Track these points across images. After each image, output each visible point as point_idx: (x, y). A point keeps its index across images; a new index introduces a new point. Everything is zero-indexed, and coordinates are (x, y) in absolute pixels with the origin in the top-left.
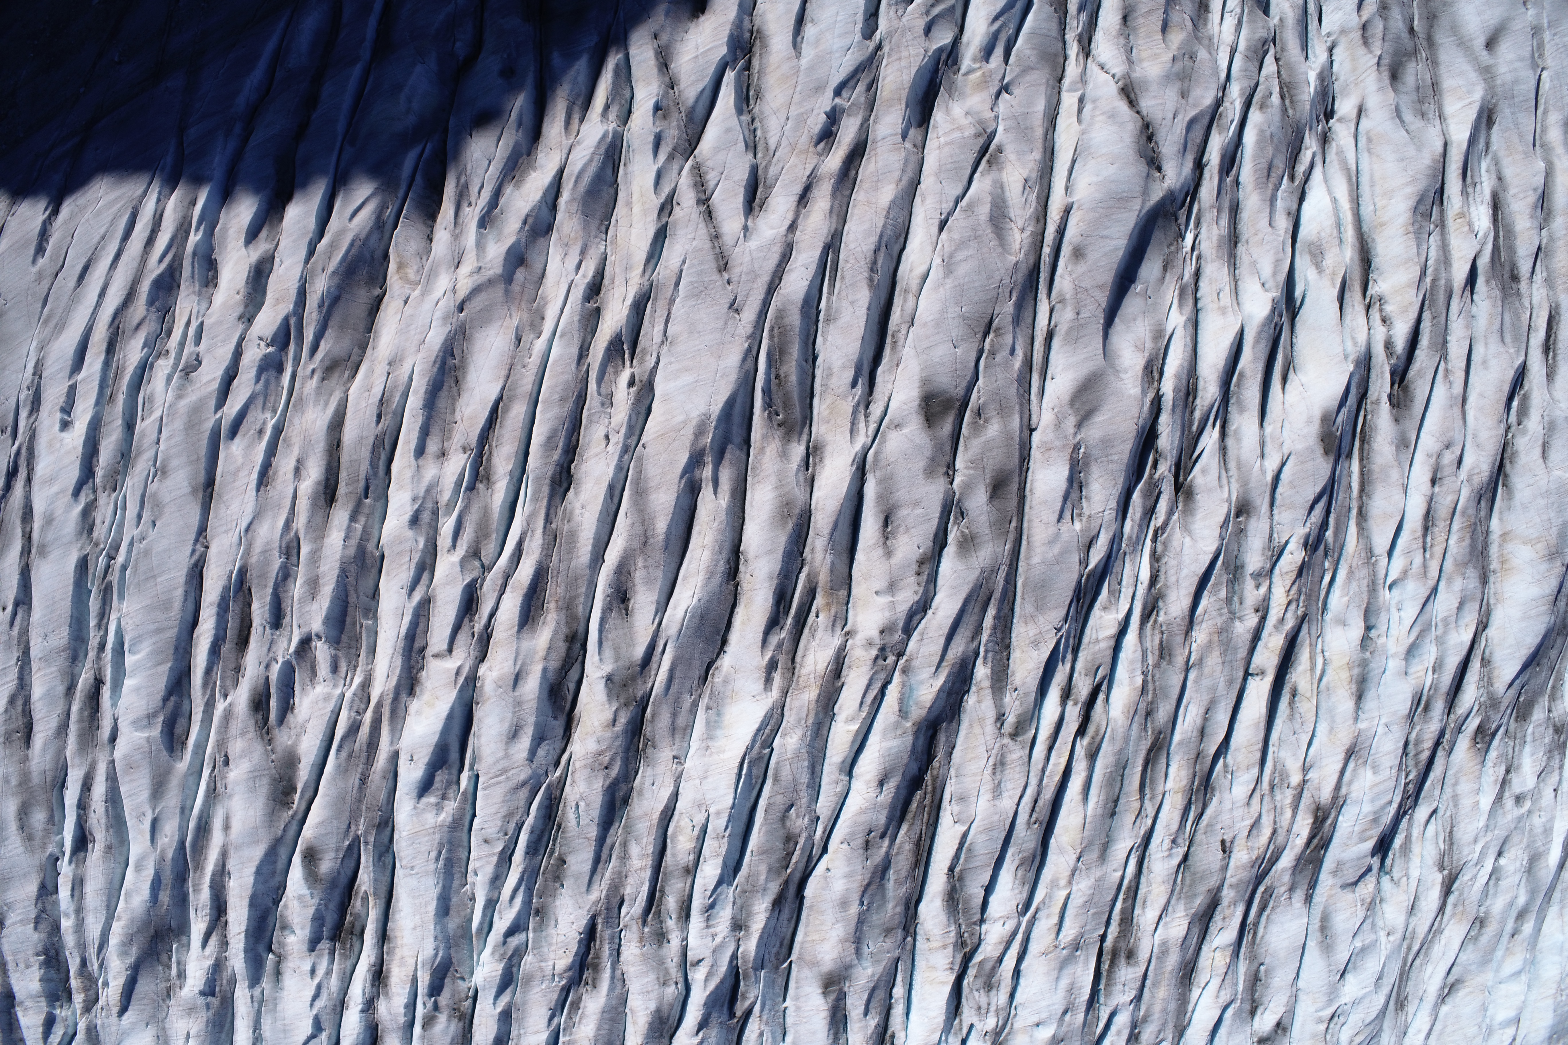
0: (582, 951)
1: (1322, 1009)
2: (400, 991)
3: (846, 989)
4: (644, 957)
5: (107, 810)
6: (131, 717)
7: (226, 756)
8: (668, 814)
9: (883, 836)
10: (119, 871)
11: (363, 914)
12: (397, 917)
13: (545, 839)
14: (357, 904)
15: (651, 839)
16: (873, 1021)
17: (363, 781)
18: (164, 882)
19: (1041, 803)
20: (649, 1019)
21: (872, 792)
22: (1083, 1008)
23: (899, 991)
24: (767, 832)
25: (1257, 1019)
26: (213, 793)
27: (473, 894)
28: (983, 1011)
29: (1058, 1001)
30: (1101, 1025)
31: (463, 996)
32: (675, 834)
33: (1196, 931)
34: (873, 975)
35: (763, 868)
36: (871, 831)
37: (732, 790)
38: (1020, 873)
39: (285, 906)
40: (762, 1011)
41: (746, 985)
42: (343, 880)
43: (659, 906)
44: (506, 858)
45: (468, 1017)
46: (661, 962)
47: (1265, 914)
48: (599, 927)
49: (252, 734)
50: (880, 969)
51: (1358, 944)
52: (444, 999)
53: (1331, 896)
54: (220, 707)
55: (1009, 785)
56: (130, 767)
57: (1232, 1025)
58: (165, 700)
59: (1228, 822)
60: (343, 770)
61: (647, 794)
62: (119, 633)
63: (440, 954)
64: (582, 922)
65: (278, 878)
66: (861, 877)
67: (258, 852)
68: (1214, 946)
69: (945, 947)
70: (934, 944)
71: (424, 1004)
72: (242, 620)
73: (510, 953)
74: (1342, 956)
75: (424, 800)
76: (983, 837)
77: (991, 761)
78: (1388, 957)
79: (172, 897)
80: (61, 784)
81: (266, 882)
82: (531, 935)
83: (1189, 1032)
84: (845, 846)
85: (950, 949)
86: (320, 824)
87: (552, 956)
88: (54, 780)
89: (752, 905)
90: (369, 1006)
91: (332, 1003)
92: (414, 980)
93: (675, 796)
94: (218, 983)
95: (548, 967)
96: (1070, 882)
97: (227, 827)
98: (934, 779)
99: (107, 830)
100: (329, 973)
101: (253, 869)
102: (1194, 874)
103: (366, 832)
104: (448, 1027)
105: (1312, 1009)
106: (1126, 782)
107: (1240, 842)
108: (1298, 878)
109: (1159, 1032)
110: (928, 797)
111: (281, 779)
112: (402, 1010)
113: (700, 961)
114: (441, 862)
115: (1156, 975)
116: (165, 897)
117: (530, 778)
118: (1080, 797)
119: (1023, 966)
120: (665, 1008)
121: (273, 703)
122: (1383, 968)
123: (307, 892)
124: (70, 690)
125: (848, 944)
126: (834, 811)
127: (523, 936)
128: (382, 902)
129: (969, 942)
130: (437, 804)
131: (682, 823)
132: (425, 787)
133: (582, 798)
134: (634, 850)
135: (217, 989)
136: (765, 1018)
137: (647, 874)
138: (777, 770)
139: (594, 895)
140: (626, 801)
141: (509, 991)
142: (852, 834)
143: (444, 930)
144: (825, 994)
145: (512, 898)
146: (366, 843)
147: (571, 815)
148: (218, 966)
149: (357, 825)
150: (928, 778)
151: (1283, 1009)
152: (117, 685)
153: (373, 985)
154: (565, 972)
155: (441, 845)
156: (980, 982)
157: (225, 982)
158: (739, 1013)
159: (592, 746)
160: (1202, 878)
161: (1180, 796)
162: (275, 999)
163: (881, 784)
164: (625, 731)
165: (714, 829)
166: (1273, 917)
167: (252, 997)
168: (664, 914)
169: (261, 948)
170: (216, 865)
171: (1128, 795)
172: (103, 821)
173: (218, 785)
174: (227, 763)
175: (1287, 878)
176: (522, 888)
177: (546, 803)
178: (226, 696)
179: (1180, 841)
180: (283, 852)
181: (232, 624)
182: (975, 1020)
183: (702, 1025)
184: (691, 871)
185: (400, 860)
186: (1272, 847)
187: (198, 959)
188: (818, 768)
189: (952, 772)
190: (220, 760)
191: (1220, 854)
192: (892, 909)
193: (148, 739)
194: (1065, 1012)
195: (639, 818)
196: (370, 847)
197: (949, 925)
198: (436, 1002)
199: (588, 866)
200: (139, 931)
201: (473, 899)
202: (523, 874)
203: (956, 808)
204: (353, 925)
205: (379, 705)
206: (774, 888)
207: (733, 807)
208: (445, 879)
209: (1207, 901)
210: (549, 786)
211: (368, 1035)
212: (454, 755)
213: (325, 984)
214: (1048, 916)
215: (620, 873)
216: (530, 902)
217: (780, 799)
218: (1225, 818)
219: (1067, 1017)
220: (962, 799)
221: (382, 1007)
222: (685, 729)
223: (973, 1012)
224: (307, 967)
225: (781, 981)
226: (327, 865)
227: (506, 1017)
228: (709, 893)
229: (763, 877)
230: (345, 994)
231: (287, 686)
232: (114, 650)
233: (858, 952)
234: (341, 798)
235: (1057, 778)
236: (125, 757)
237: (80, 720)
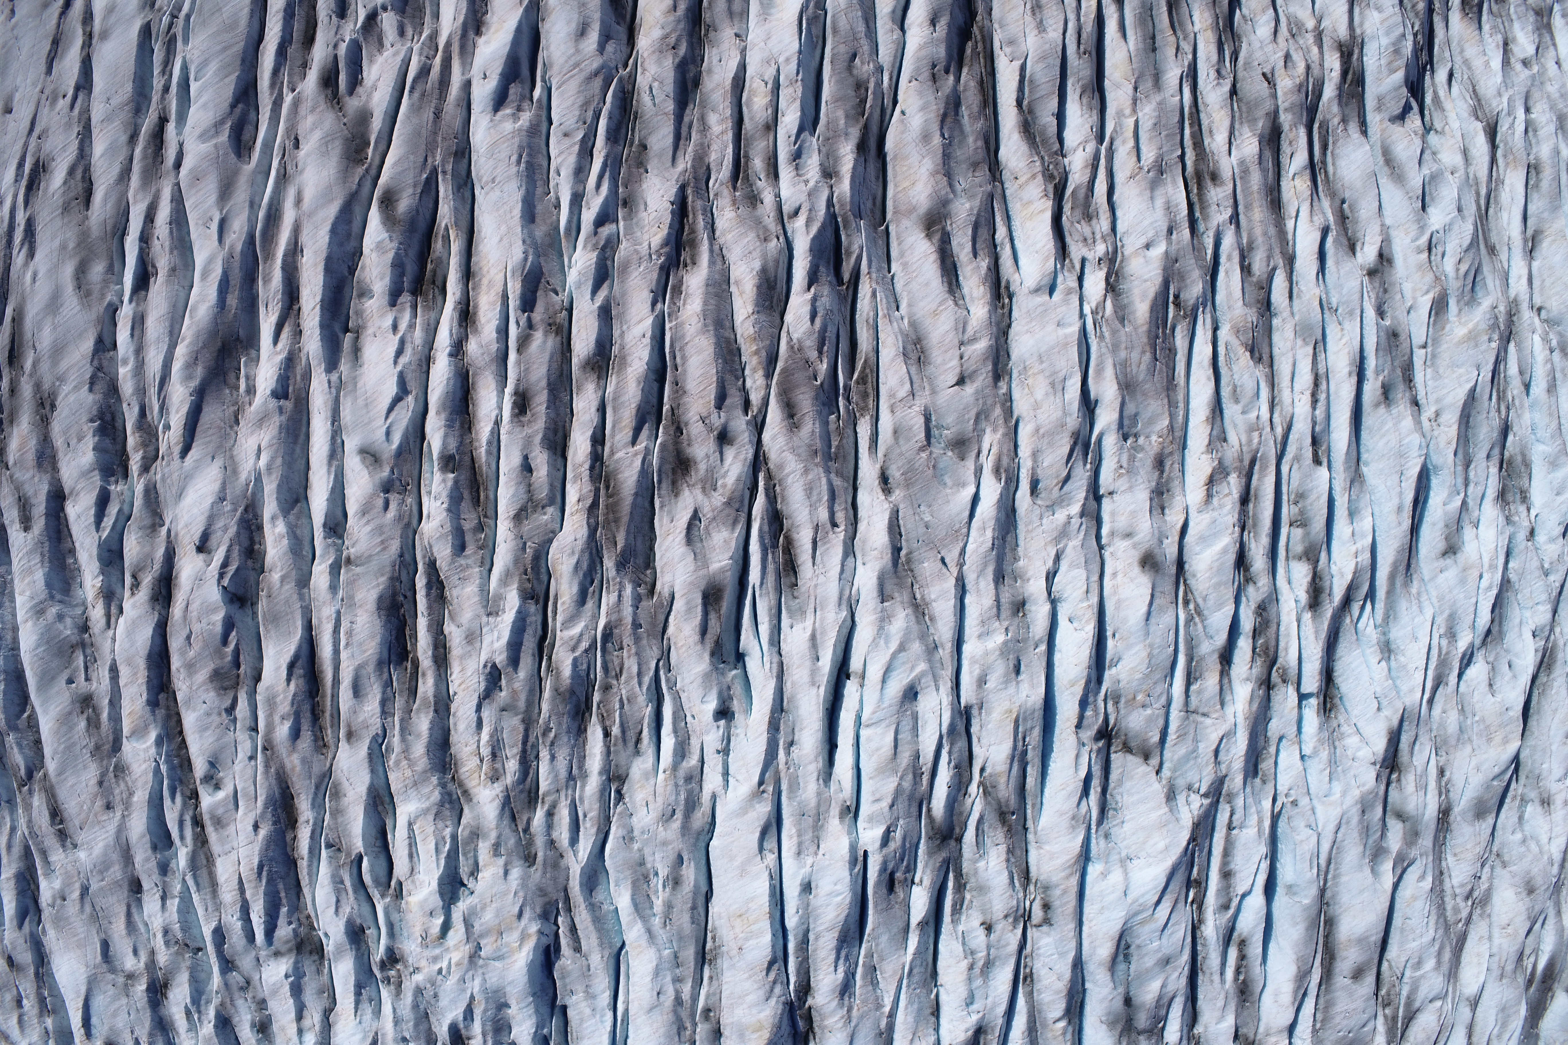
0: (677, 226)
1: (1417, 239)
2: (490, 315)
3: (949, 228)
4: (741, 220)
5: (171, 232)
6: (198, 132)
7: (297, 140)
8: (739, 83)
9: (947, 71)
10: (182, 295)
11: (444, 258)
12: (481, 247)
13: (623, 131)
14: (438, 246)
15: (727, 103)
16: (984, 263)
17: (438, 115)
18: (232, 283)
19: (1084, 36)
20: (755, 281)
21: (927, 30)
22: (1186, 225)
23: (1001, 232)
24: (837, 81)
25: (1359, 254)
26: (284, 177)
27: (558, 199)
28: (1090, 241)
29: (1158, 219)
30: (1210, 252)
31: (558, 307)
32: (749, 99)
33: (1268, 154)
34: (971, 209)
35: (840, 114)
36: (934, 66)
37: (797, 37)
38: (1085, 101)
39: (363, 268)
40: (870, 267)
41: (848, 236)
42: (422, 225)
43: (746, 171)
44: (586, 151)
45: (565, 330)
46: (758, 222)
47: (1329, 153)
48: (690, 199)
49: (323, 106)
50: (977, 202)
51: (1426, 171)
52: (538, 315)
53: (1383, 131)
54: (288, 98)
55: (1051, 22)
56: (196, 178)
57: (1336, 254)
58: (233, 106)
59: (1261, 59)
60: (416, 109)
61: (717, 69)
62: (185, 68)
63: (530, 258)
64: (672, 191)
65: (353, 243)
66: (935, 108)
67: (332, 210)
68: (1291, 175)
69: (1034, 177)
70: (1022, 180)
71: (518, 323)
72: (308, 23)
73: (602, 243)
74: (1415, 180)
75: (500, 114)
76: (1041, 66)
77: (1028, 6)
78: (1460, 190)
79: (241, 299)
80: (121, 231)
81: (341, 244)
82: (621, 224)
83: (1298, 264)
84: (914, 82)
85: (1040, 177)
86: (395, 164)
87: (646, 237)
88: (114, 227)
89: (838, 149)
90: (458, 349)
91: (417, 357)
92: (505, 297)
93: (743, 67)
94: (291, 382)
95: (644, 249)
96: (1134, 111)
97: (299, 201)
98: (981, 29)
99: (171, 252)
100: (412, 326)
101: (327, 227)
102: (1248, 103)
103: (443, 161)
104: (545, 342)
105: (1408, 240)
106: (1156, 22)
107: (1280, 72)
108: (1347, 111)
109: (1269, 258)
110: (980, 45)
111: (354, 138)
112: (494, 335)
113: (796, 213)
114: (523, 165)
115: (1245, 197)
116: (233, 301)
117: (602, 67)
118: (1119, 35)
119: (1115, 198)
120: (771, 264)
121: (342, 78)
122: (1459, 199)
123: (386, 235)
124: (133, 138)
125: (939, 176)
126: (895, 57)
127: (614, 226)
128: (463, 237)
129: (1056, 173)
130: (513, 114)
131: (755, 85)
132: (500, 101)
133: (655, 80)
134: (713, 119)
135: (291, 389)
136: (874, 275)
137: (730, 136)
138: (834, 23)
139: (681, 166)
140: (697, 82)
141: (606, 285)
142: (917, 69)
143: (531, 235)
144: (929, 236)
145: (598, 186)
146: (444, 172)
147: (646, 99)
148: (290, 361)
149: (434, 157)
150: (975, 29)
151: (1380, 239)
152: (182, 118)
153: (460, 326)
154: (662, 247)
155: (521, 148)
156: (1078, 213)
157: (298, 378)
158: (846, 277)
159: (657, 33)
160: (1257, 105)
161: (1209, 32)
162: (355, 378)
163: (933, 22)
164: (686, 16)
165: (787, 77)
166: (1337, 151)
167: (329, 382)
168: (752, 177)
169: (337, 327)
170: (288, 244)
171: (1162, 32)
172: (167, 244)
173: (289, 168)
174: (297, 145)
175: (1335, 109)
176: (607, 175)
177: (620, 95)
178: (293, 90)
179: (1223, 72)
180: (358, 210)
181: (298, 27)
182: (1085, 252)
183: (812, 279)
184: (771, 126)
185: (480, 181)
186: (1311, 80)
187: (270, 358)
188: (872, 25)
189: (996, 26)
190: (289, 145)
191: (1266, 84)
192: (972, 144)
193: (216, 146)
194: (1170, 231)
195: (713, 90)
196: (449, 177)
197: (1031, 155)
198: (529, 319)
199: (670, 140)
200: (205, 346)
201: (558, 206)
202: (607, 157)
203: (1008, 50)
204: (434, 272)
205: (448, 44)
206: (855, 133)
207: (800, 52)
208: (527, 183)
209: (1269, 125)
210: (621, 80)
211: (459, 385)
212: (525, 71)
213: (408, 339)
214: (1124, 142)
215: (702, 144)
216: (617, 192)
217: (842, 48)
218: (1258, 56)
219: (1174, 236)
220: (1011, 42)
221: (472, 347)
222: (741, 14)
223: (1080, 244)
224: (388, 321)
225: (881, 243)
226: (404, 204)
227: (606, 314)
228: (793, 138)
229: (842, 122)
230: (431, 349)
231: (355, 64)
232: (179, 84)
233: (951, 185)
234: (417, 133)
235: (1093, 16)
236: (191, 171)
237: (144, 157)
